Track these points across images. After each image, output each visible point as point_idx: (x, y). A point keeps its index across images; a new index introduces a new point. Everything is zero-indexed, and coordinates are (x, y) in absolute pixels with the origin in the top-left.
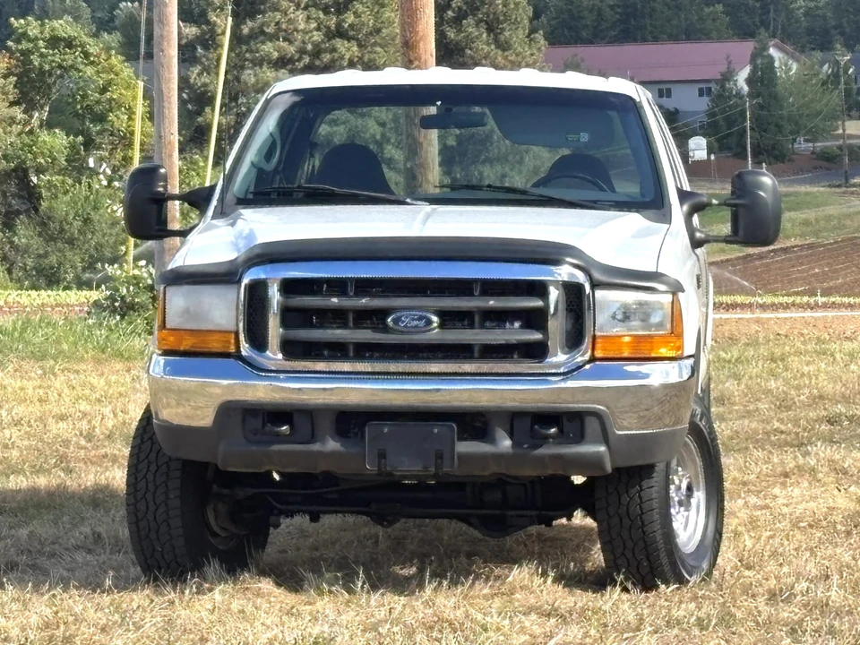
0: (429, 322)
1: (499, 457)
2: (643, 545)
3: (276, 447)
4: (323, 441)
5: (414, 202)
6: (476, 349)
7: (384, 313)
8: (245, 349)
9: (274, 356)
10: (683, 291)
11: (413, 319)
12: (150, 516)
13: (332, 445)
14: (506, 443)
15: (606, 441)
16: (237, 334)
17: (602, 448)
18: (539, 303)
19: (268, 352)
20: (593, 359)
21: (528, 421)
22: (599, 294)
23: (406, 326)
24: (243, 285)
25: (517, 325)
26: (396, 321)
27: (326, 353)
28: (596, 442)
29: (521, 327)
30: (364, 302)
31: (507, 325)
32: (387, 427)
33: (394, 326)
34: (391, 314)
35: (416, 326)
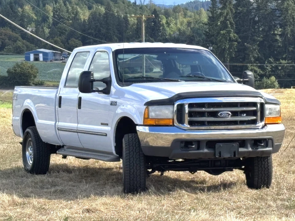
0: (229, 114)
2: (267, 175)
3: (190, 152)
4: (203, 149)
5: (181, 81)
6: (239, 122)
7: (218, 112)
8: (176, 123)
9: (186, 125)
11: (225, 114)
12: (135, 173)
13: (206, 150)
14: (250, 149)
15: (273, 147)
16: (173, 120)
17: (272, 149)
18: (255, 108)
19: (185, 124)
20: (265, 124)
22: (267, 105)
23: (223, 116)
24: (176, 106)
26: (221, 114)
27: (196, 124)
28: (270, 147)
29: (246, 115)
30: (212, 109)
31: (243, 115)
32: (221, 145)
33: (220, 116)
34: (219, 113)
35: (226, 116)
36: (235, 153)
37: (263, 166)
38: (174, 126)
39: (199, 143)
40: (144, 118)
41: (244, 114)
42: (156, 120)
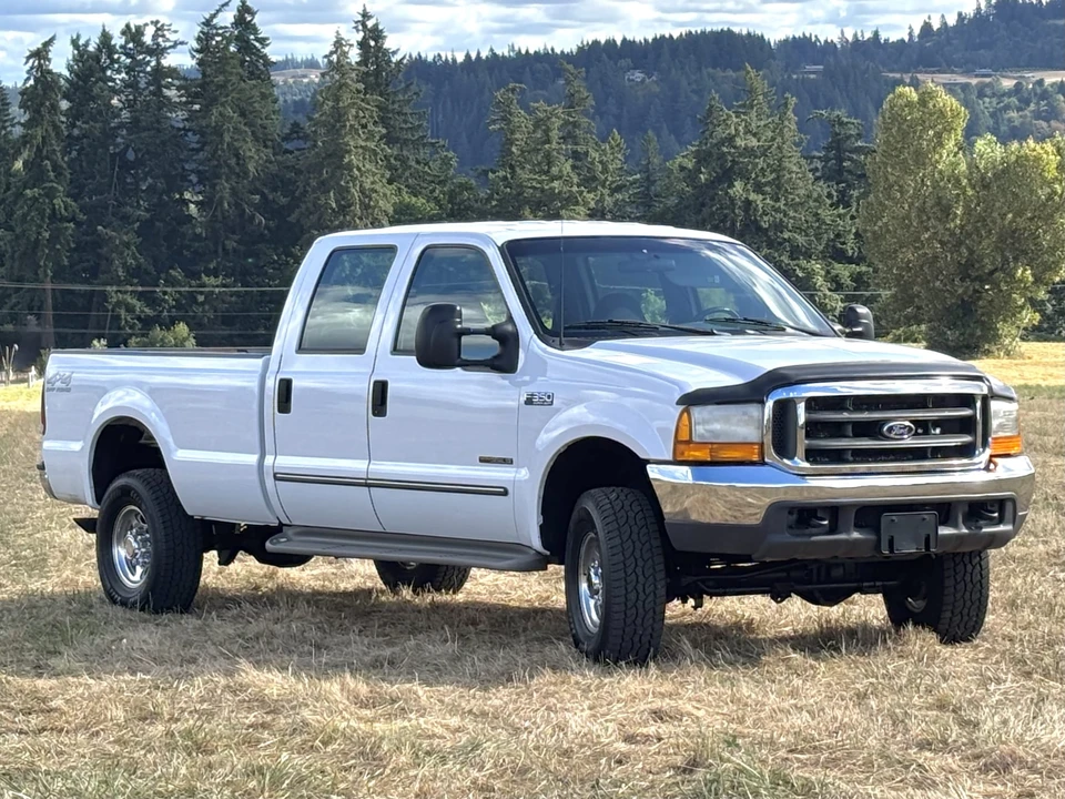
0: (910, 430)
3: (814, 538)
4: (847, 531)
6: (929, 451)
8: (771, 455)
11: (900, 428)
13: (855, 534)
14: (963, 530)
15: (1013, 522)
16: (762, 445)
18: (967, 412)
22: (993, 403)
23: (895, 434)
24: (770, 404)
25: (938, 431)
26: (890, 429)
28: (1009, 522)
29: (942, 433)
30: (866, 415)
32: (895, 516)
33: (887, 434)
34: (883, 425)
35: (902, 434)
36: (927, 539)
37: (968, 578)
38: (763, 463)
39: (834, 512)
40: (677, 442)
41: (935, 430)
42: (715, 446)
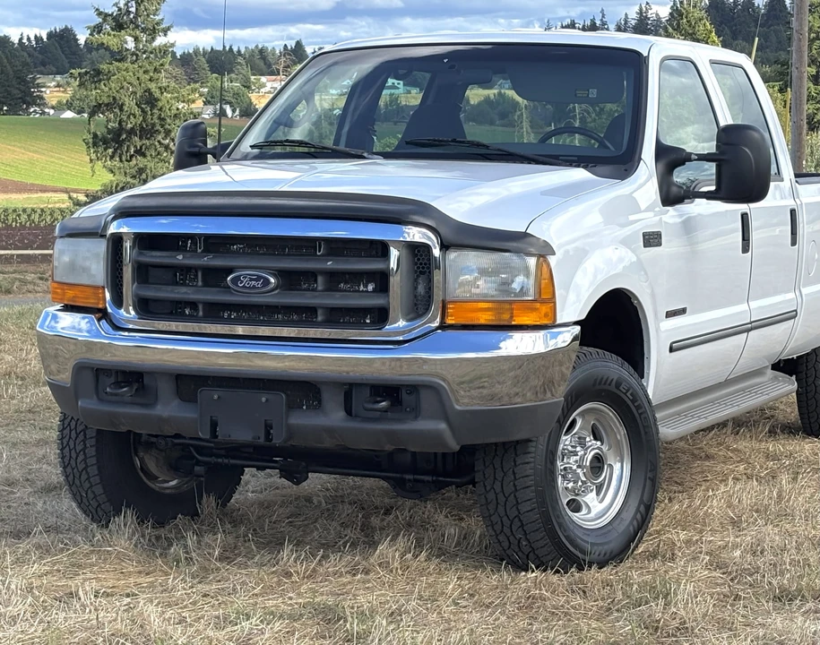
0: (267, 282)
1: (330, 431)
5: (370, 156)
6: (320, 313)
9: (128, 314)
10: (554, 254)
11: (252, 280)
15: (446, 417)
16: (103, 289)
17: (443, 426)
19: (122, 309)
20: (443, 327)
21: (367, 392)
22: (452, 255)
23: (244, 287)
25: (371, 287)
26: (235, 281)
28: (432, 417)
29: (374, 291)
30: (206, 260)
31: (362, 288)
32: (215, 393)
33: (233, 286)
34: (231, 273)
35: (254, 287)
41: (367, 287)
42: (66, 287)
